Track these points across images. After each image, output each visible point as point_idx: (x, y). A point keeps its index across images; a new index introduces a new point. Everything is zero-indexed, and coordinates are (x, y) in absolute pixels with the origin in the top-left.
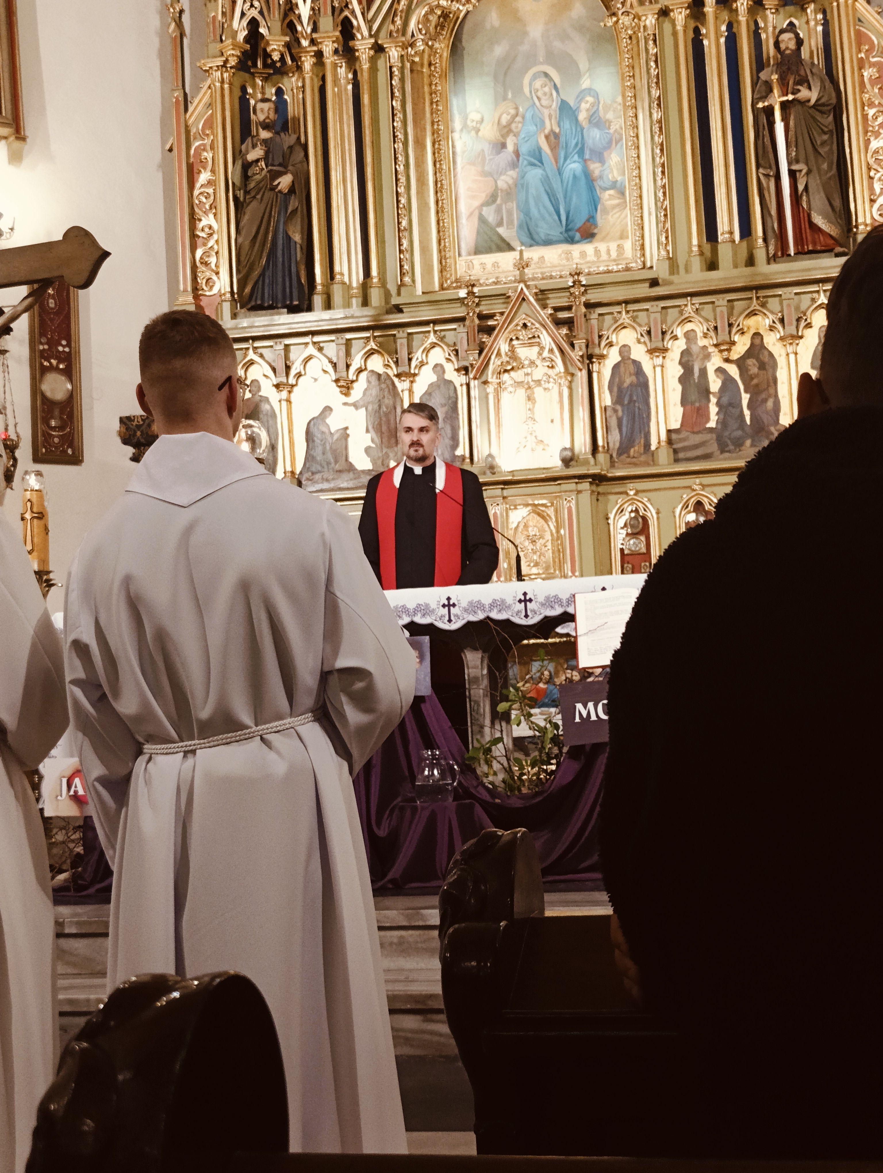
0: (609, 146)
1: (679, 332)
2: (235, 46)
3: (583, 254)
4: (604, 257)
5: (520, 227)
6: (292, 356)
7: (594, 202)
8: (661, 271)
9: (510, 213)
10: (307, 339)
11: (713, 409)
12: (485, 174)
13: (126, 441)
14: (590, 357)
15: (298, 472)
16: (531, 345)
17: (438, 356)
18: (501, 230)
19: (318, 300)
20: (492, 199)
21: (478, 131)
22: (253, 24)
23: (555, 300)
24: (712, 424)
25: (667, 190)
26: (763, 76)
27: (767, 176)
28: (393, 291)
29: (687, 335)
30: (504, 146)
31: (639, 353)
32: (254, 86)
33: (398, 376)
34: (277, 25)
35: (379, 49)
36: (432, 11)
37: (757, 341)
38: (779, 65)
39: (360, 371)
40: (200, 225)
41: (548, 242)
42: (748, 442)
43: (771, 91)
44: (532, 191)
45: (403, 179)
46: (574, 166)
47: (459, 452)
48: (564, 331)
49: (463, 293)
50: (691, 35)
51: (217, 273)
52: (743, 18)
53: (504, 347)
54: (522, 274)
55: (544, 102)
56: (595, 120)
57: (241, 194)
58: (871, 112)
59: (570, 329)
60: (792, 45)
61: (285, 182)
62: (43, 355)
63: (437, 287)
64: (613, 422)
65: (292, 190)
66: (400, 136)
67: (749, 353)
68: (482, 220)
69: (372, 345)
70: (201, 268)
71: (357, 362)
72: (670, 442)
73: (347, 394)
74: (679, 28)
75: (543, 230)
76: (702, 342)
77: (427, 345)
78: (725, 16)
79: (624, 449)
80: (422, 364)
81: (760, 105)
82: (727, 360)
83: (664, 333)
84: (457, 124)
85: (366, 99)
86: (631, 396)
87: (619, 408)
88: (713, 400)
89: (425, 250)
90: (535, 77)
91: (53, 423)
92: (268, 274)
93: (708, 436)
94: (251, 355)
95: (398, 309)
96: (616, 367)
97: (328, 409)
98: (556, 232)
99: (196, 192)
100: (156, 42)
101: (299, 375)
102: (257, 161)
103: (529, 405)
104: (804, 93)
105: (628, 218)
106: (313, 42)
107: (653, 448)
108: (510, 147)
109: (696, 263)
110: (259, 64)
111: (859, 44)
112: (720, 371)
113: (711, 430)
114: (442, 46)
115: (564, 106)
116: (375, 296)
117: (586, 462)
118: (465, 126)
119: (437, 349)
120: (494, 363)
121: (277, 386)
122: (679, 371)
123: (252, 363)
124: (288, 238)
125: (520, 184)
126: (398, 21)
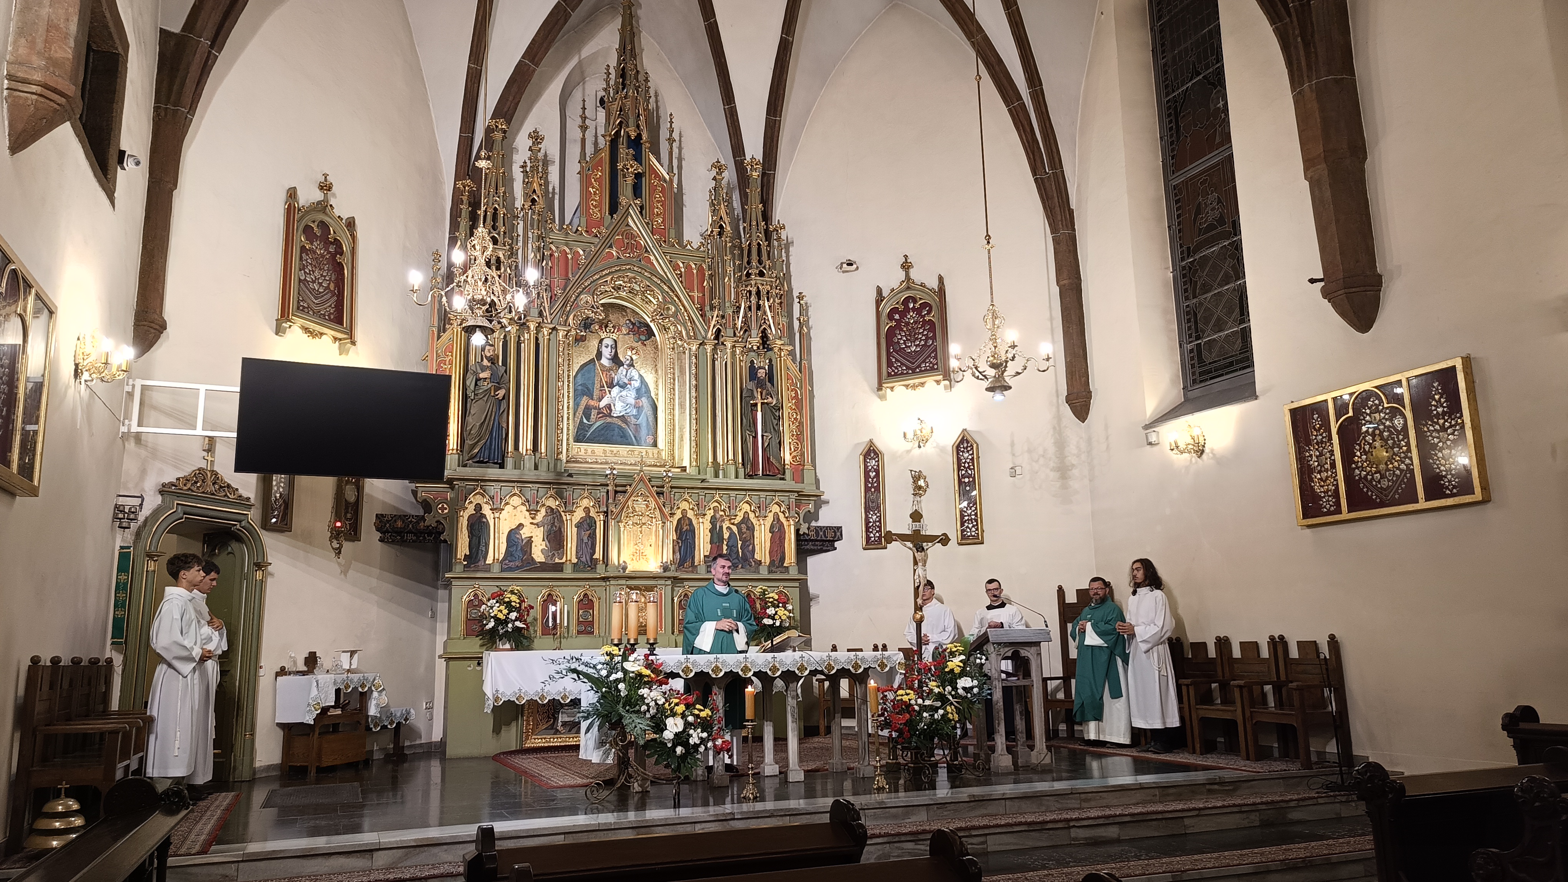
6: (503, 493)
10: (514, 485)
11: (725, 547)
13: (377, 528)
17: (588, 502)
25: (698, 432)
27: (750, 435)
29: (714, 508)
31: (690, 514)
33: (564, 511)
36: (581, 315)
37: (746, 516)
38: (757, 383)
39: (543, 506)
43: (756, 396)
45: (561, 402)
47: (595, 556)
49: (608, 472)
50: (712, 358)
53: (630, 503)
58: (791, 412)
60: (763, 375)
61: (501, 393)
64: (677, 549)
65: (504, 398)
67: (742, 522)
69: (551, 492)
74: (709, 354)
77: (582, 496)
79: (681, 563)
81: (752, 402)
82: (733, 524)
83: (704, 506)
85: (543, 354)
86: (686, 536)
87: (680, 541)
88: (725, 541)
94: (479, 489)
96: (679, 520)
97: (521, 526)
101: (506, 504)
102: (485, 378)
103: (640, 536)
104: (770, 400)
107: (697, 564)
111: (788, 379)
119: (587, 499)
120: (625, 512)
122: (709, 526)
123: (478, 494)
126: (564, 316)
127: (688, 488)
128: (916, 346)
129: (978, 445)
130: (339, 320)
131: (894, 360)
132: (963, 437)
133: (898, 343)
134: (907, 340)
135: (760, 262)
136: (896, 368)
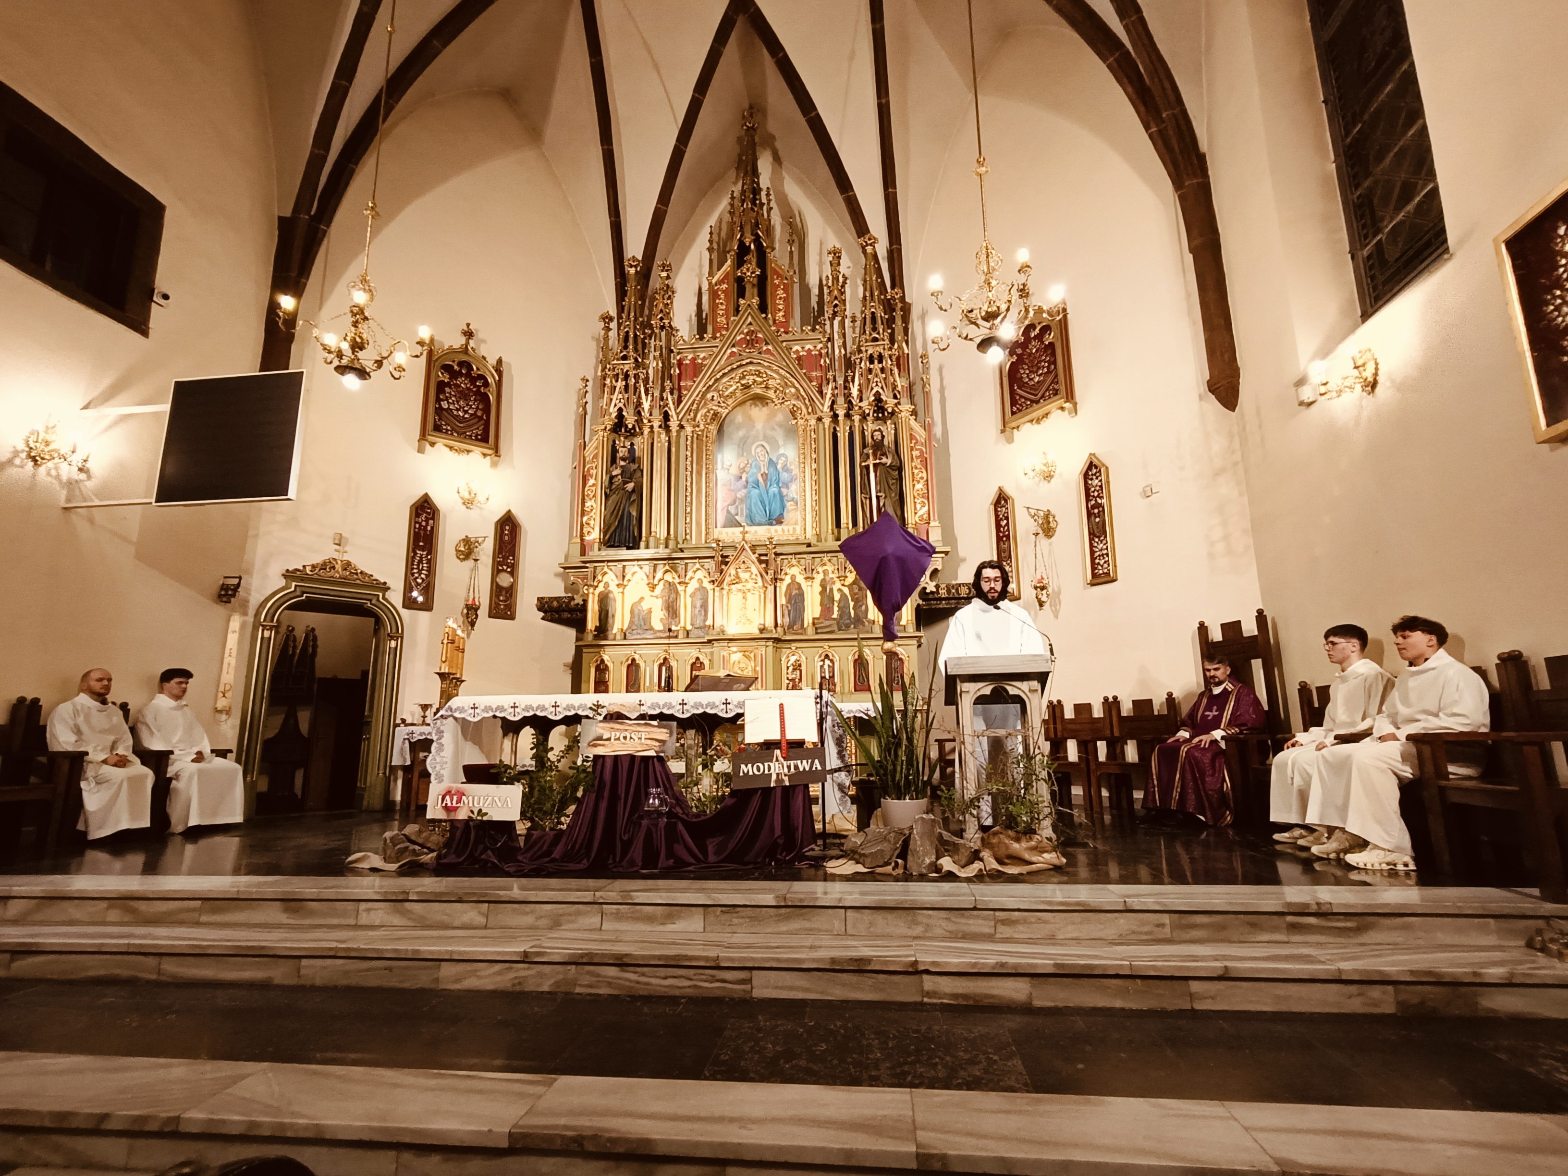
0: (791, 481)
1: (820, 570)
2: (610, 420)
3: (776, 531)
4: (786, 532)
5: (746, 516)
6: (626, 571)
7: (783, 507)
8: (813, 541)
9: (742, 510)
10: (635, 563)
11: (836, 609)
12: (730, 490)
13: (539, 610)
14: (776, 579)
15: (625, 629)
16: (746, 572)
17: (701, 574)
18: (737, 517)
19: (642, 544)
20: (735, 503)
21: (728, 470)
22: (620, 410)
23: (760, 551)
24: (835, 616)
25: (818, 502)
26: (865, 451)
27: (866, 498)
28: (681, 542)
29: (824, 571)
30: (741, 478)
31: (800, 579)
32: (620, 440)
33: (680, 583)
34: (632, 411)
35: (682, 427)
36: (708, 411)
38: (873, 446)
39: (660, 580)
40: (587, 505)
41: (759, 524)
42: (852, 626)
43: (868, 458)
44: (753, 500)
45: (689, 489)
46: (774, 489)
47: (707, 623)
48: (764, 565)
49: (714, 545)
50: (832, 430)
51: (593, 529)
52: (857, 424)
53: (733, 572)
54: (744, 537)
55: (762, 458)
56: (785, 469)
57: (608, 491)
58: (916, 471)
59: (767, 565)
60: (880, 438)
61: (630, 486)
62: (499, 563)
63: (703, 542)
64: (786, 612)
65: (633, 491)
66: (689, 468)
67: (854, 582)
68: (728, 512)
69: (667, 567)
70: (586, 526)
71: (659, 575)
72: (814, 624)
73: (653, 591)
74: (827, 426)
75: (758, 519)
76: (831, 575)
77: (695, 569)
78: (849, 423)
79: (791, 626)
80: (691, 578)
81: (863, 464)
82: (843, 585)
83: (813, 570)
84: (719, 466)
85: (673, 449)
86: (795, 600)
87: (789, 605)
88: (836, 604)
89: (698, 524)
90: (757, 447)
91: (501, 598)
92: (618, 530)
93: (832, 622)
94: (606, 569)
95: (682, 550)
96: (789, 585)
97: (642, 598)
98: (764, 520)
99: (586, 489)
100: (573, 417)
101: (629, 580)
102: (617, 475)
103: (744, 601)
104: (884, 460)
105: (798, 515)
106: (649, 421)
107: (805, 626)
108: (744, 479)
109: (830, 537)
110: (623, 430)
111: (911, 440)
112: (839, 590)
113: (834, 619)
114: (714, 428)
115: (771, 461)
116: (672, 544)
117: (771, 631)
118: (723, 467)
119: (699, 572)
120: (728, 580)
121: (618, 585)
122: (820, 589)
123: (606, 573)
124: (630, 513)
125: (748, 496)
126: (692, 414)
127: (795, 554)
128: (1040, 375)
129: (1107, 468)
130: (484, 439)
131: (1018, 397)
132: (1091, 463)
133: (1022, 378)
134: (1030, 372)
135: (874, 329)
136: (1020, 405)
